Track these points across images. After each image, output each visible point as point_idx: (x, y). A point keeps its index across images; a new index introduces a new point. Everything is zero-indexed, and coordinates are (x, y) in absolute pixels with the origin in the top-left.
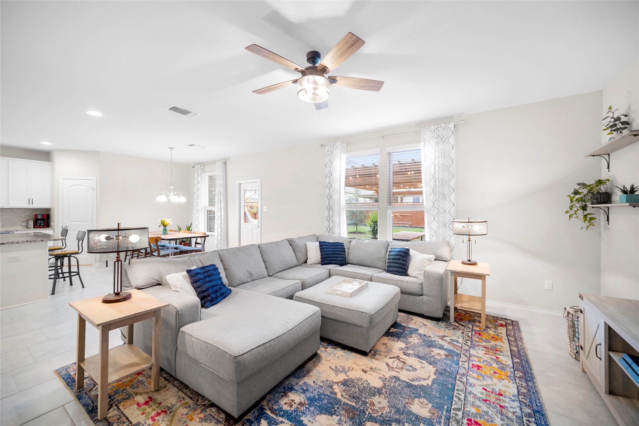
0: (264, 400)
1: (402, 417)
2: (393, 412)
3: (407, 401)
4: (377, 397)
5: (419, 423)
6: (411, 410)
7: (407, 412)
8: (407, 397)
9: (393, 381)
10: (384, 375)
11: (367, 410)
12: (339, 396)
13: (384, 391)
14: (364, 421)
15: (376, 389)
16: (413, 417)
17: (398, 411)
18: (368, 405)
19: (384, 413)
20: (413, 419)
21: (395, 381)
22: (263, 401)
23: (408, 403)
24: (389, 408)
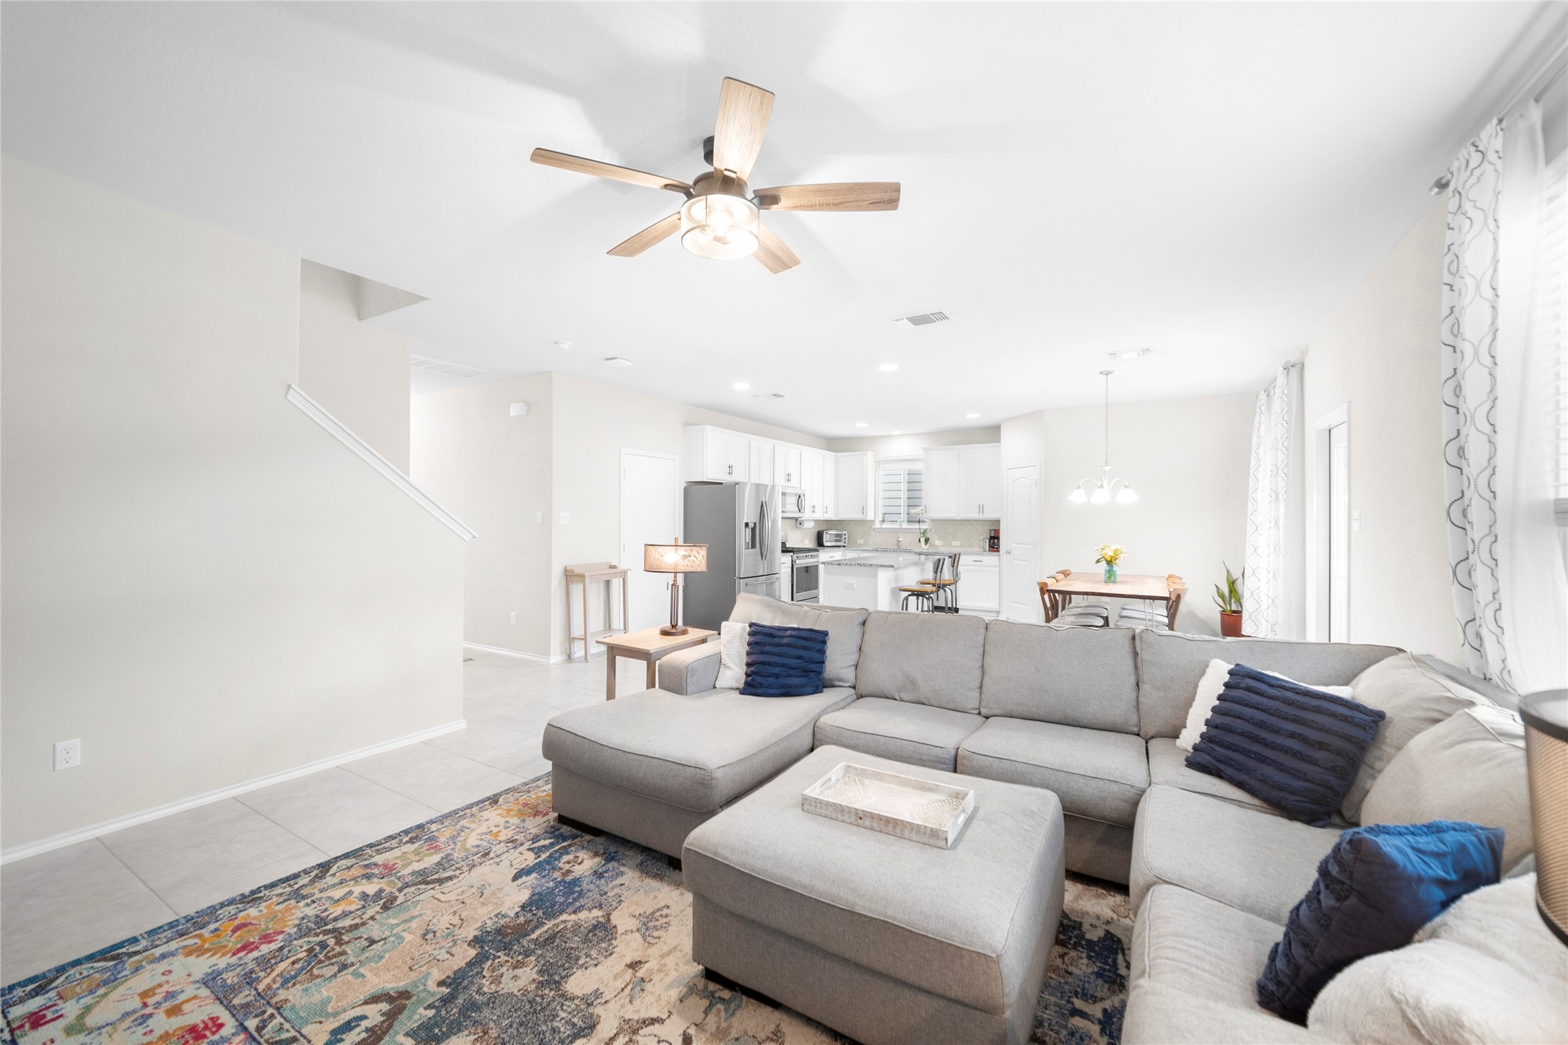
0: (591, 835)
1: (455, 1010)
2: (477, 997)
3: (494, 1033)
4: (535, 976)
5: (419, 1039)
6: (460, 1034)
7: (460, 1024)
8: (504, 1036)
9: (575, 1020)
10: (609, 1005)
11: (508, 955)
12: (564, 917)
13: (547, 992)
14: (482, 948)
15: (563, 978)
16: (440, 1030)
17: (473, 1006)
18: (520, 958)
19: (484, 981)
20: (436, 1031)
21: (574, 1025)
22: (588, 833)
23: (485, 1033)
24: (490, 991)
